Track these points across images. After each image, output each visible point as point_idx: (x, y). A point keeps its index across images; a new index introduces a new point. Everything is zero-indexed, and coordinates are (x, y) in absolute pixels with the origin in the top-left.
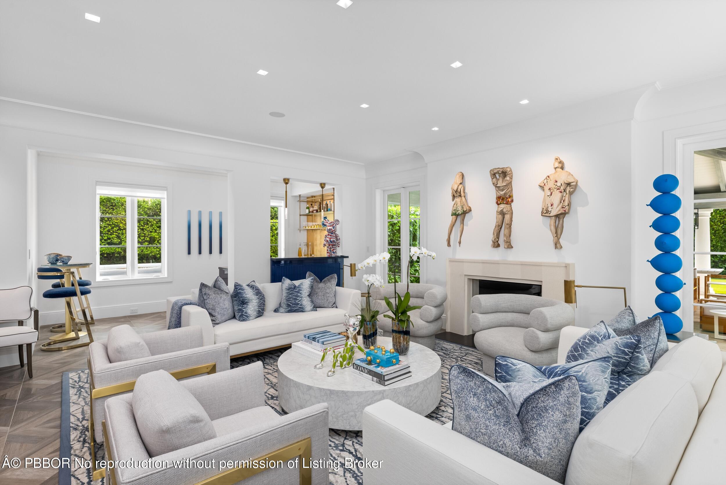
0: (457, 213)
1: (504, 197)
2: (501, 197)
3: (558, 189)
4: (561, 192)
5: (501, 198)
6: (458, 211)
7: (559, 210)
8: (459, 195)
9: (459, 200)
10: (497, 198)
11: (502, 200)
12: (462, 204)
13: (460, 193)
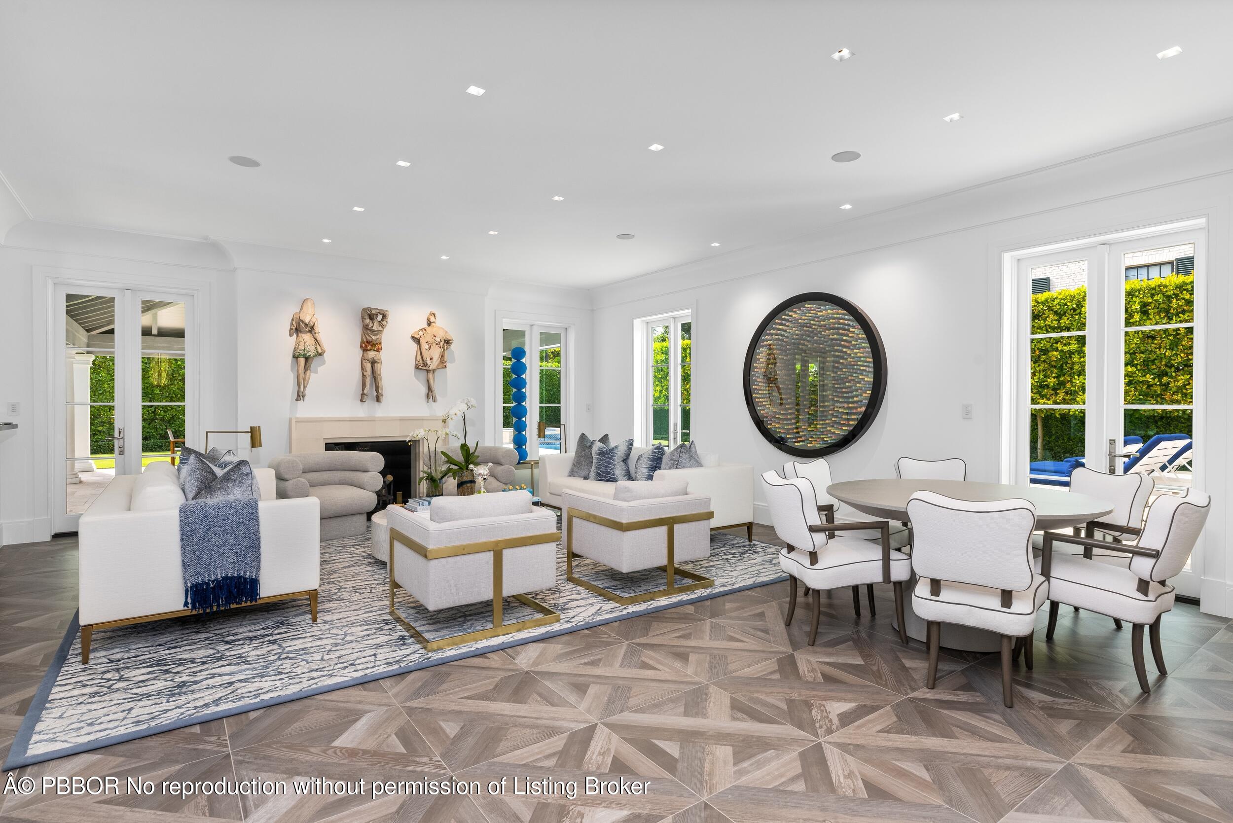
1: (373, 343)
2: (370, 342)
4: (440, 348)
6: (307, 352)
7: (439, 365)
8: (309, 331)
9: (307, 337)
10: (362, 342)
11: (371, 346)
12: (314, 343)
13: (312, 328)
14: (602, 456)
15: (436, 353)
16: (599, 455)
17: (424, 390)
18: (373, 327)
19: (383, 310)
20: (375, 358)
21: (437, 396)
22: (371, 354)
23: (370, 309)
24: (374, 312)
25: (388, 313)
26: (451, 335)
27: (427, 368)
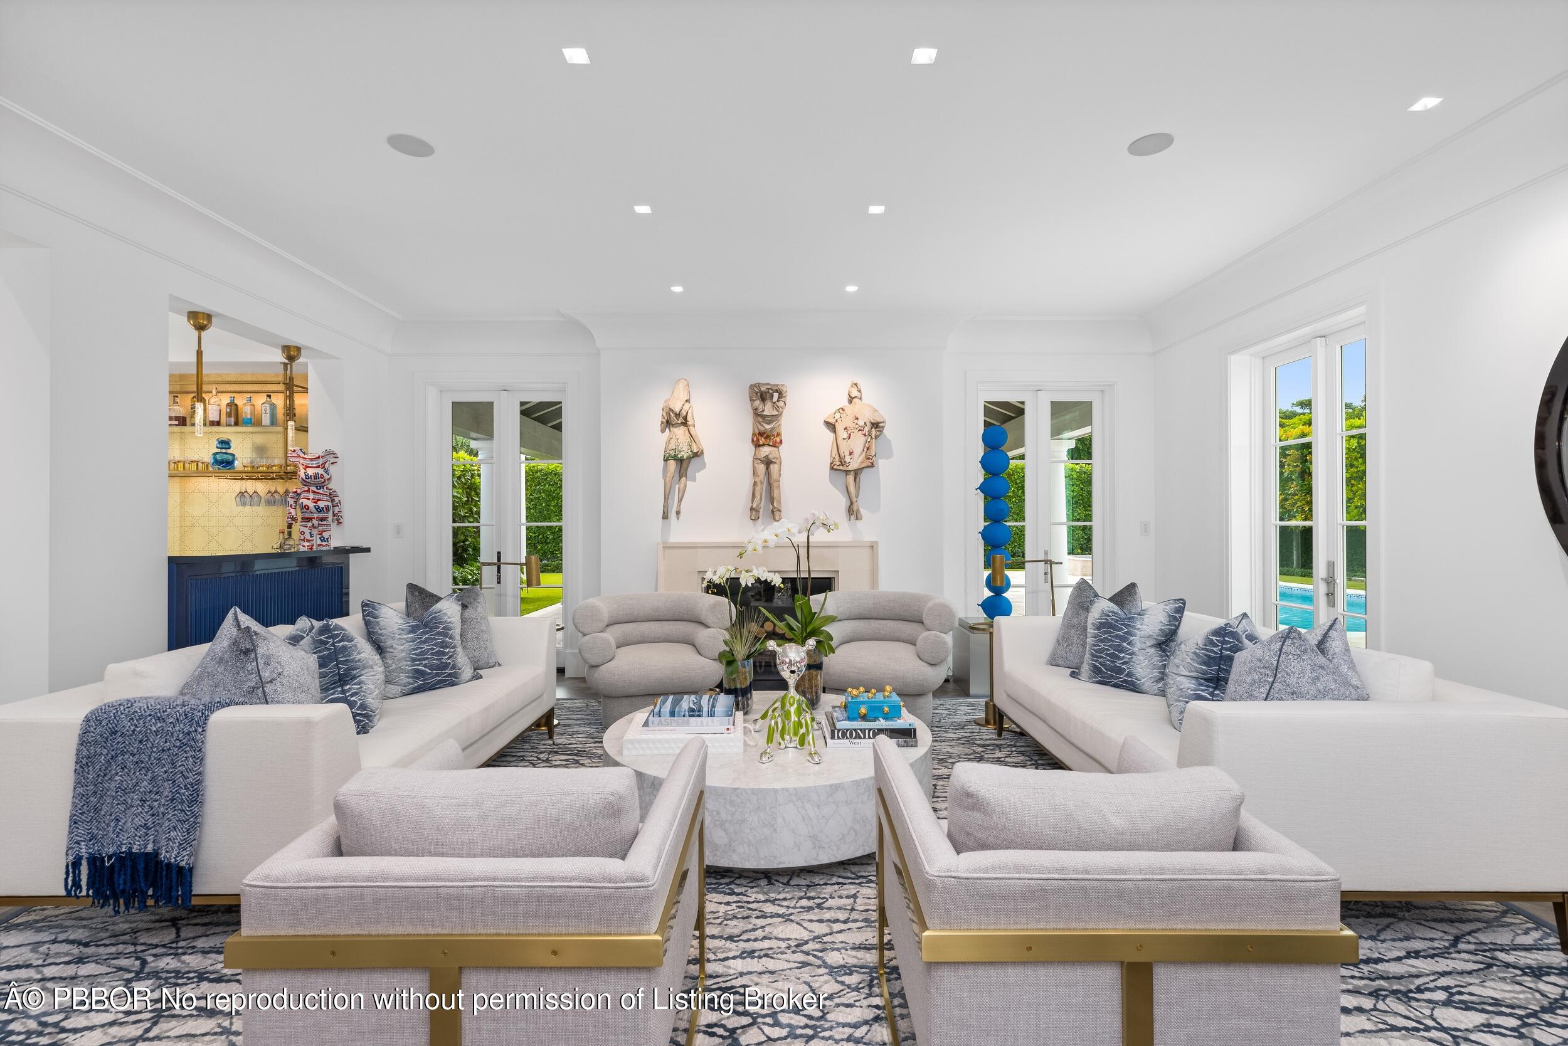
0: (679, 456)
1: (769, 434)
2: (765, 433)
3: (860, 430)
4: (865, 435)
5: (765, 435)
6: (680, 452)
7: (862, 462)
8: (682, 423)
9: (680, 431)
10: (754, 435)
11: (765, 438)
12: (689, 440)
13: (685, 418)
14: (1105, 633)
15: (858, 442)
16: (1098, 628)
17: (843, 502)
18: (763, 411)
19: (777, 385)
20: (771, 457)
21: (861, 510)
22: (765, 451)
23: (759, 385)
24: (763, 389)
25: (784, 389)
26: (884, 414)
27: (844, 468)
